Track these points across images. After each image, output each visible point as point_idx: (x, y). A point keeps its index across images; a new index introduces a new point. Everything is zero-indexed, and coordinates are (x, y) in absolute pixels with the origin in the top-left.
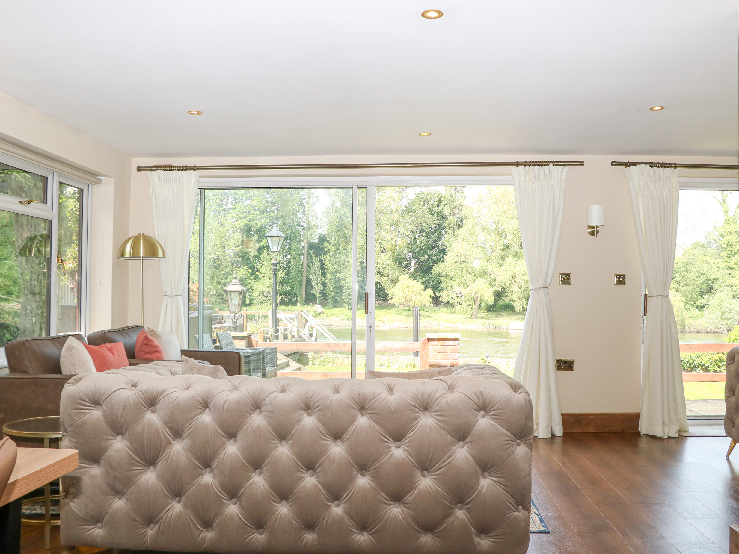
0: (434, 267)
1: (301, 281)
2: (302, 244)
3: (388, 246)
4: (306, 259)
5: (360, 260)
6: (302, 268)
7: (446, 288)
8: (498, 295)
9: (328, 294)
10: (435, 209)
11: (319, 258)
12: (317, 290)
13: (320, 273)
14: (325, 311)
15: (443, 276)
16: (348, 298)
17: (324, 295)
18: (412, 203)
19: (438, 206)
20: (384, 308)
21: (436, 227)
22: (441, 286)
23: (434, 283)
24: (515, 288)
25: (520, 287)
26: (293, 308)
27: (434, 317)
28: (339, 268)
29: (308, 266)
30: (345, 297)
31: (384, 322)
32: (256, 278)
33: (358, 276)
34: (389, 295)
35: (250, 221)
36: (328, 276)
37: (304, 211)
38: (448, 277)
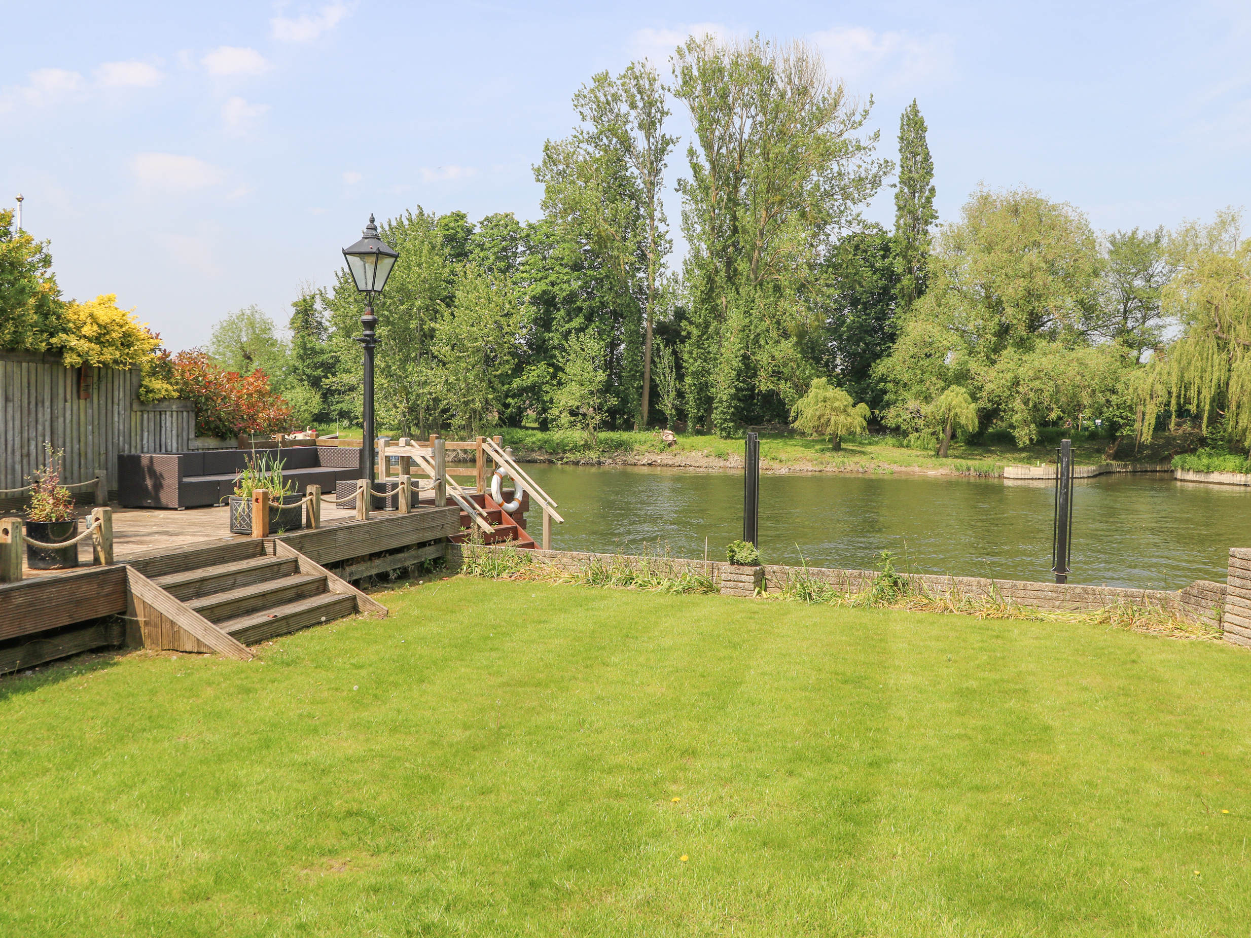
0: (873, 365)
1: (642, 387)
2: (645, 325)
3: (790, 325)
4: (649, 351)
5: (742, 352)
6: (643, 366)
7: (895, 403)
8: (987, 416)
9: (688, 410)
10: (879, 263)
11: (672, 349)
12: (667, 405)
13: (674, 375)
14: (680, 440)
15: (891, 381)
16: (721, 419)
17: (681, 415)
18: (837, 251)
19: (884, 257)
20: (783, 436)
21: (879, 295)
22: (886, 398)
23: (875, 394)
24: (1018, 405)
25: (1026, 403)
26: (624, 436)
27: (871, 453)
28: (707, 366)
29: (653, 362)
30: (716, 416)
31: (781, 461)
32: (560, 384)
33: (738, 380)
34: (792, 414)
35: (553, 284)
36: (688, 380)
37: (647, 267)
38: (898, 383)
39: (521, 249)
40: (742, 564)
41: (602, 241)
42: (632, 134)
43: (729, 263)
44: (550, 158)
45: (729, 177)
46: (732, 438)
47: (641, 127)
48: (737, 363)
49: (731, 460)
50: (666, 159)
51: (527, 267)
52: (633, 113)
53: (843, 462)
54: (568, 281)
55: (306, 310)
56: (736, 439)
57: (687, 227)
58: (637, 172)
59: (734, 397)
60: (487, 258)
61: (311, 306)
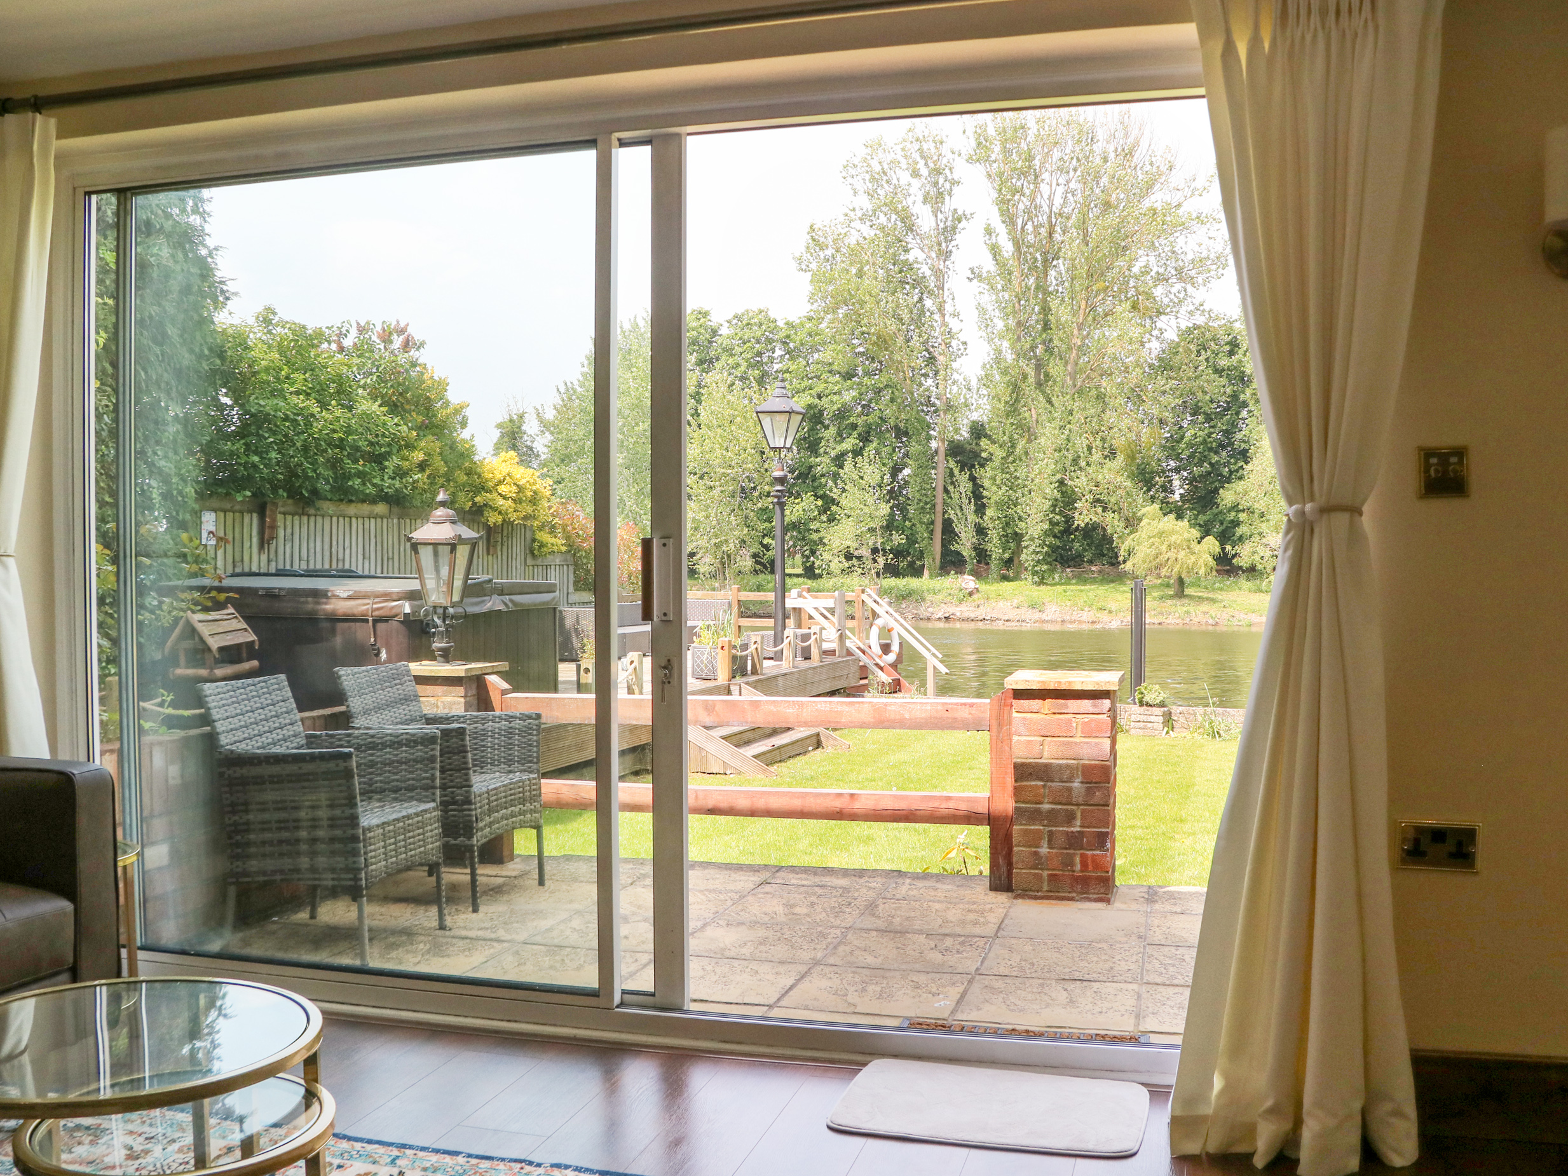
0: (1221, 491)
1: (932, 523)
2: (934, 444)
3: (1119, 442)
4: (941, 477)
5: (1059, 476)
6: (934, 496)
7: (1250, 537)
9: (991, 551)
10: (1224, 362)
11: (968, 473)
12: (965, 544)
13: (973, 507)
14: (983, 587)
15: (1243, 511)
16: (1033, 560)
17: (982, 555)
18: (1174, 349)
19: (1231, 353)
20: (1113, 581)
21: (1228, 403)
22: (1239, 531)
23: (1224, 526)
26: (912, 582)
27: (1221, 601)
28: (1014, 496)
29: (946, 491)
30: (1026, 557)
31: (1110, 612)
32: (832, 519)
33: (1053, 512)
34: (1122, 553)
35: (819, 397)
36: (990, 512)
37: (936, 373)
38: (1253, 513)
39: (779, 352)
40: (1151, 706)
41: (883, 342)
42: (914, 210)
43: (1039, 367)
44: (816, 243)
45: (1036, 259)
46: (1046, 584)
47: (926, 200)
48: (1051, 491)
49: (1048, 611)
50: (959, 238)
51: (787, 376)
52: (916, 183)
53: (1187, 612)
54: (839, 393)
55: (513, 433)
56: (1052, 585)
57: (986, 323)
58: (921, 256)
59: (1046, 533)
60: (738, 365)
61: (519, 427)
